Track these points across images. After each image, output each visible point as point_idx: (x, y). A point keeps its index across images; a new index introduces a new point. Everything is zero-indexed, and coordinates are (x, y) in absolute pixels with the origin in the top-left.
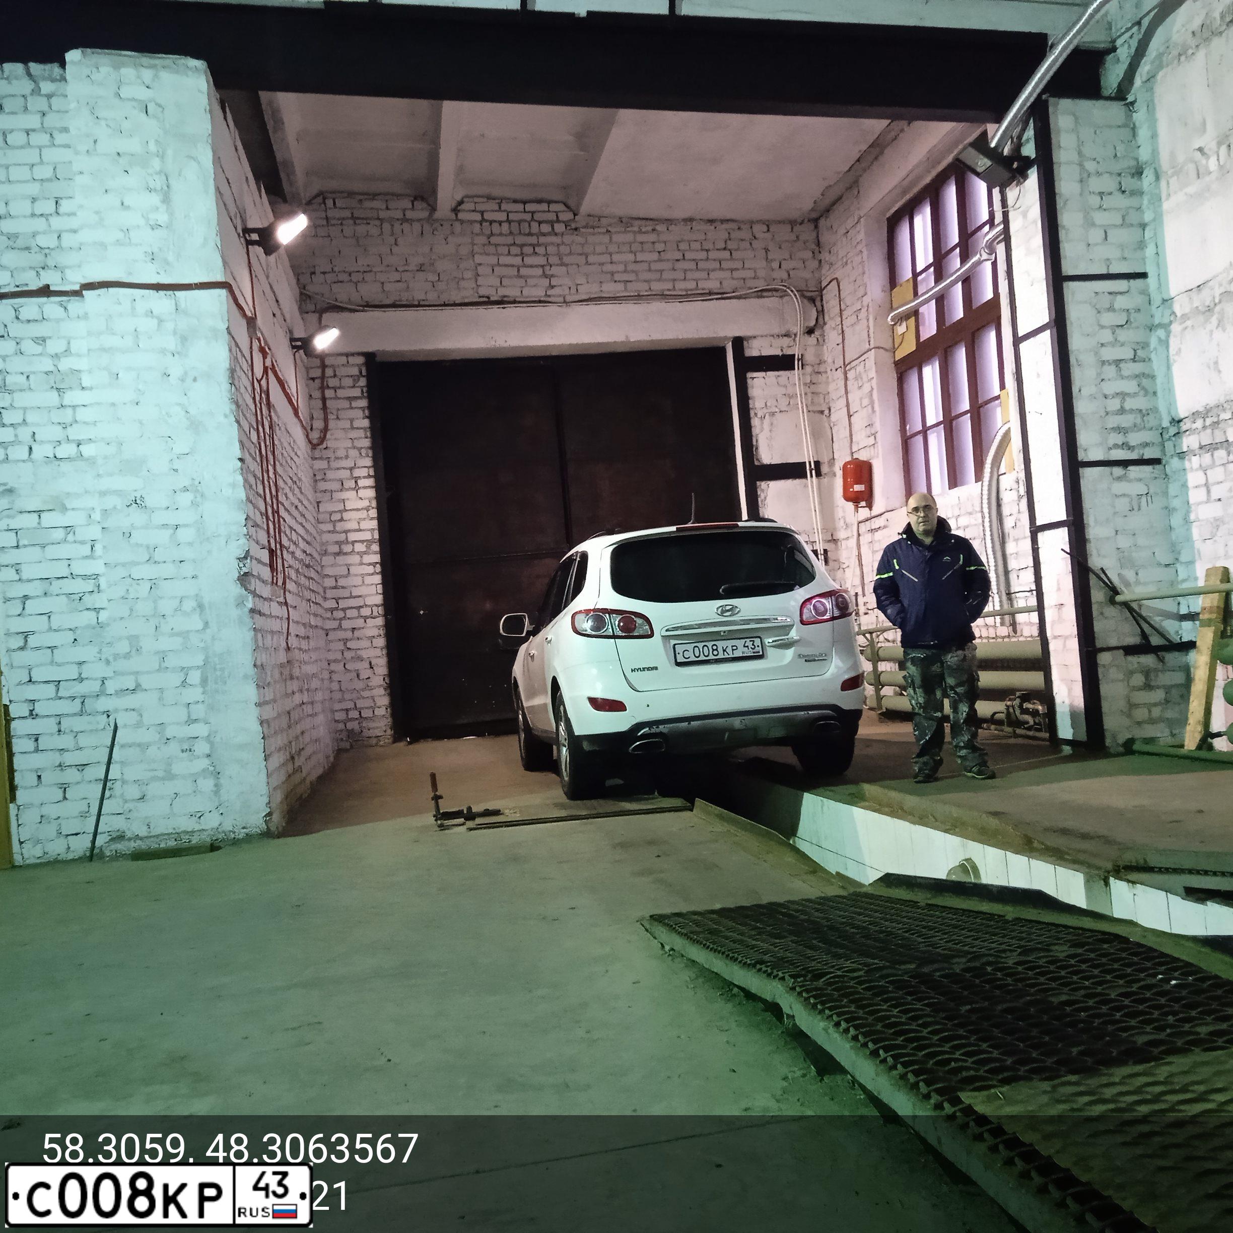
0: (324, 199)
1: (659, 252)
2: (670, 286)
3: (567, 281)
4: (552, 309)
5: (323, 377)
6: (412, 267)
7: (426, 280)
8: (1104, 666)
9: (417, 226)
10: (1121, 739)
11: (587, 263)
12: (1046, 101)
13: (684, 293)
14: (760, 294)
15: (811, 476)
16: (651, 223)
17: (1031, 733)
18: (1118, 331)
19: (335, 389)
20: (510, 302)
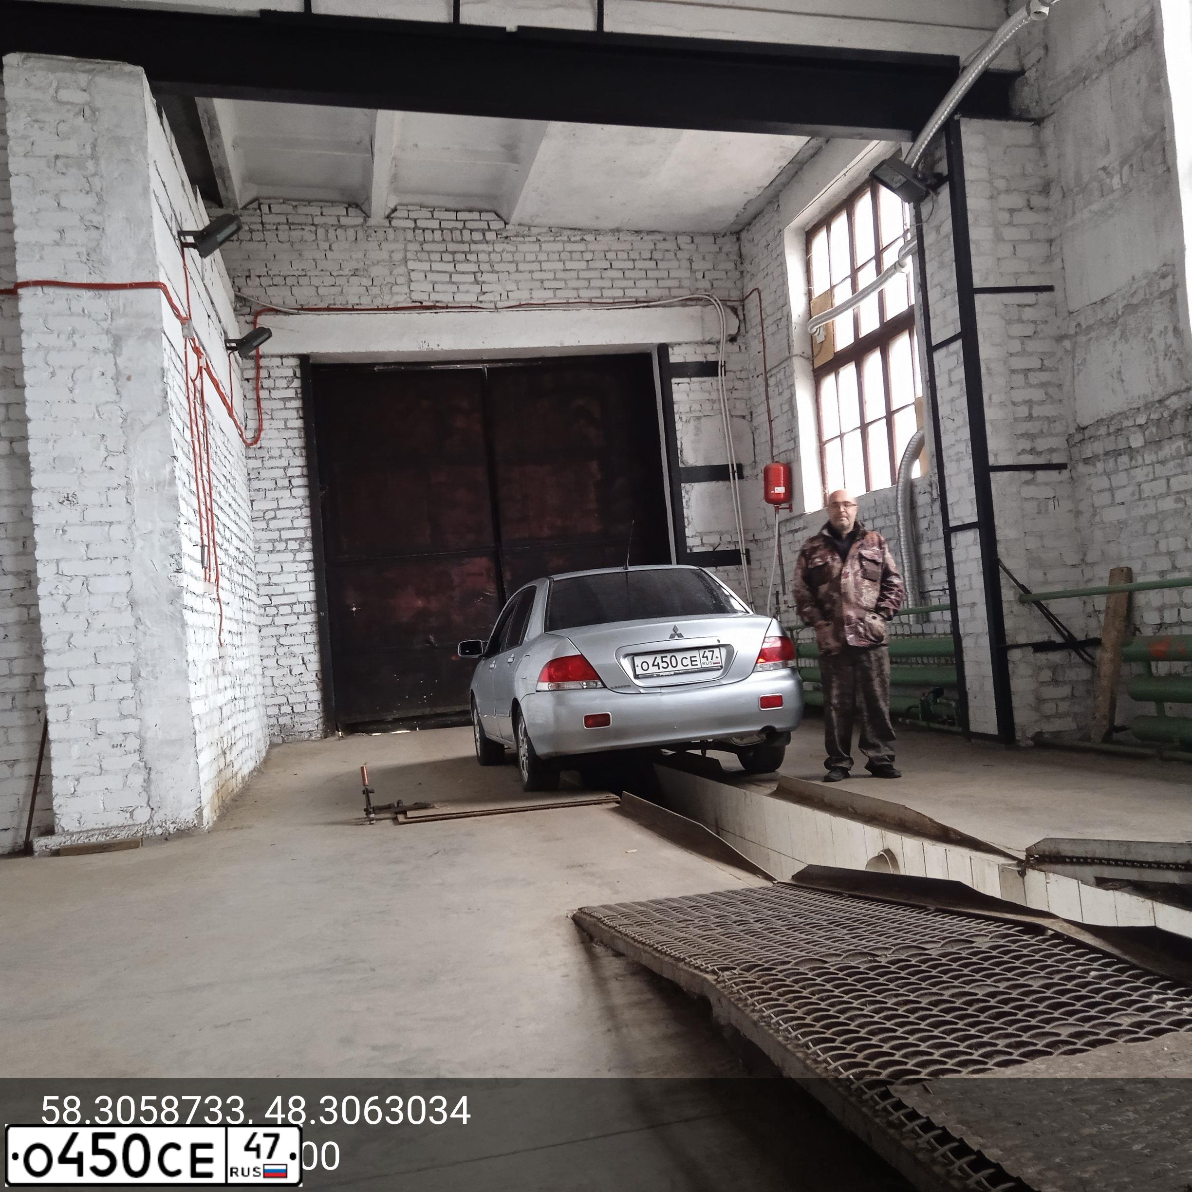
0: (260, 204)
1: (587, 261)
2: (598, 294)
3: (498, 288)
4: (484, 314)
5: (257, 378)
6: (346, 272)
7: (360, 285)
8: (1014, 662)
9: (351, 233)
10: (1030, 734)
11: (517, 271)
12: (958, 122)
13: (611, 301)
14: (686, 302)
15: (734, 478)
16: (579, 233)
17: (946, 727)
18: (1027, 341)
19: (269, 390)
20: (442, 308)
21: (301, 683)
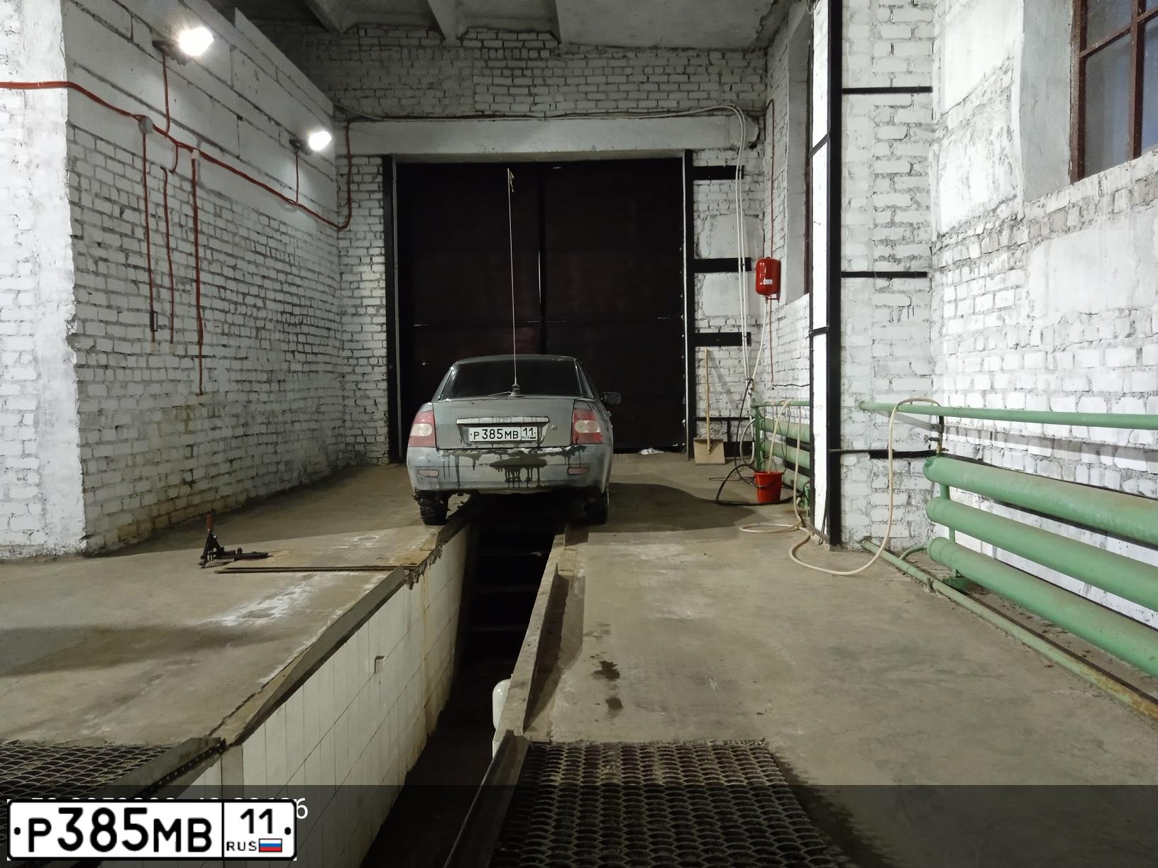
0: (358, 29)
1: (627, 76)
2: (635, 105)
3: (549, 99)
4: (534, 122)
5: (349, 174)
7: (434, 97)
8: (846, 467)
9: (429, 52)
11: (566, 84)
13: (646, 111)
14: (711, 113)
15: (742, 270)
16: (622, 50)
18: (896, 144)
19: (358, 184)
20: (500, 116)
21: (372, 420)
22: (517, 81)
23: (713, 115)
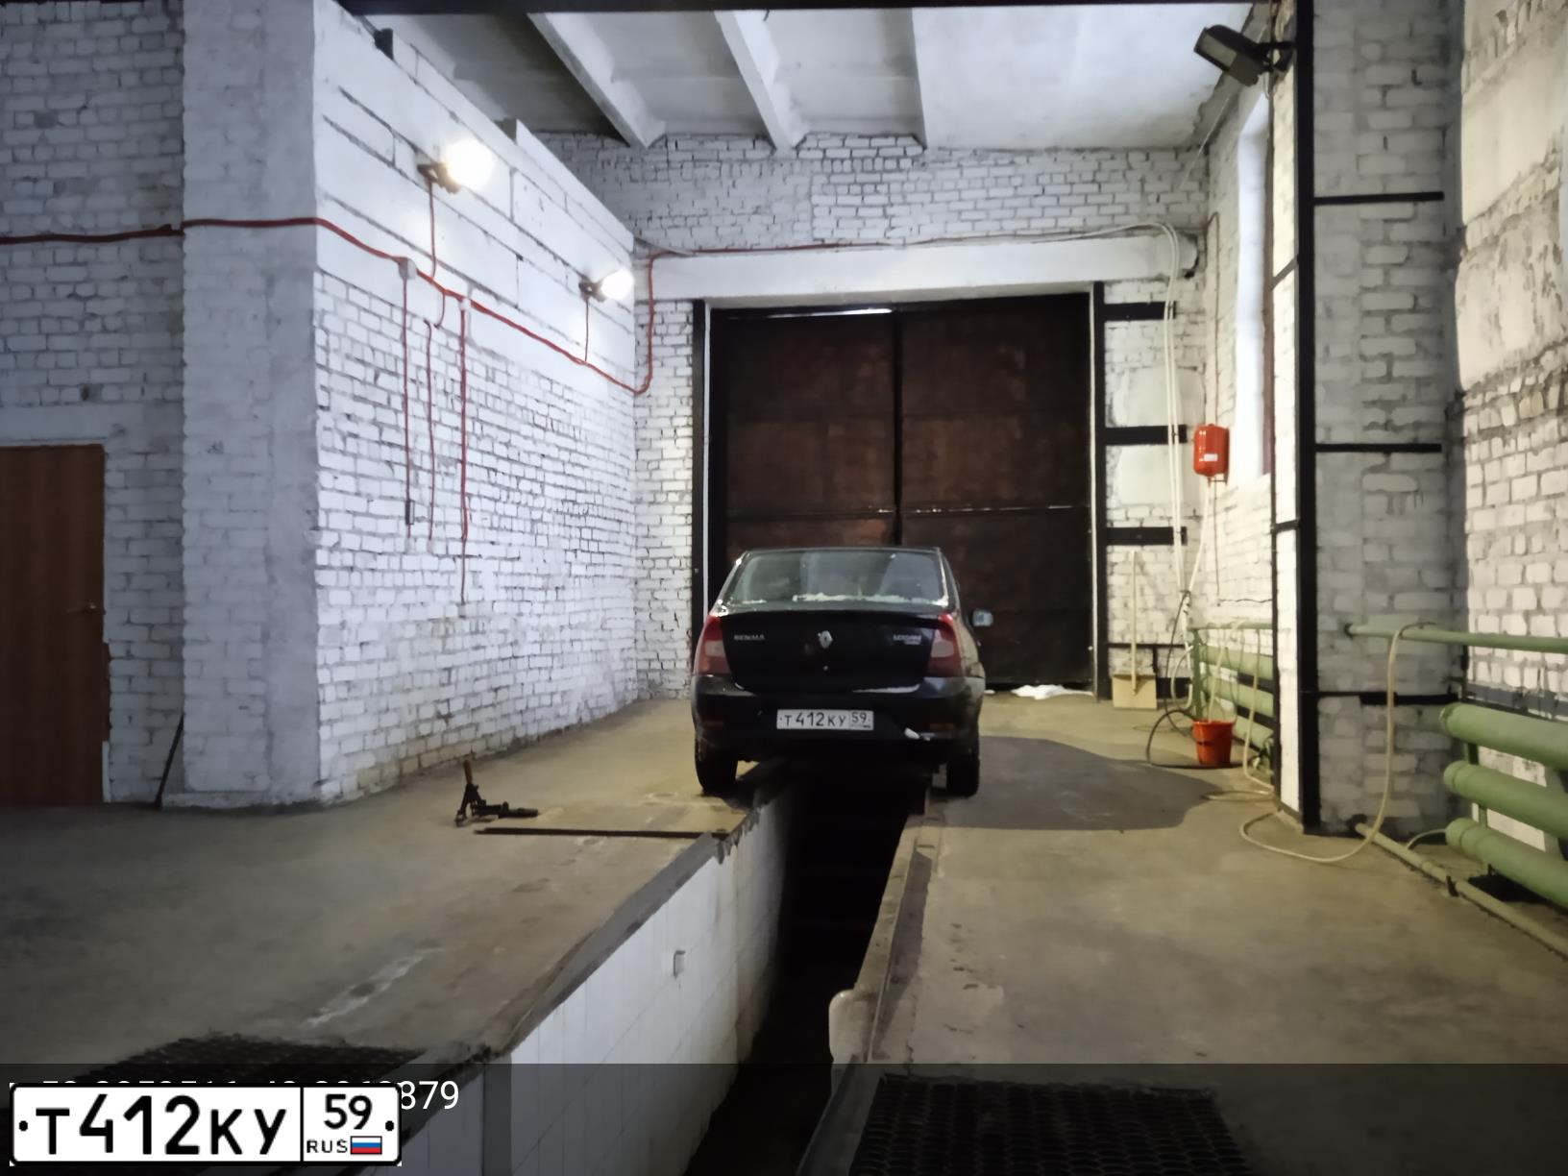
0: (666, 143)
1: (1015, 187)
2: (1025, 226)
3: (910, 221)
4: (889, 251)
5: (651, 323)
6: (749, 209)
7: (761, 223)
8: (1328, 716)
9: (756, 167)
10: (1343, 815)
11: (932, 201)
13: (1041, 232)
15: (1174, 442)
18: (1394, 271)
19: (662, 336)
20: (845, 246)
21: (671, 640)
22: (869, 200)
23: (1132, 235)
